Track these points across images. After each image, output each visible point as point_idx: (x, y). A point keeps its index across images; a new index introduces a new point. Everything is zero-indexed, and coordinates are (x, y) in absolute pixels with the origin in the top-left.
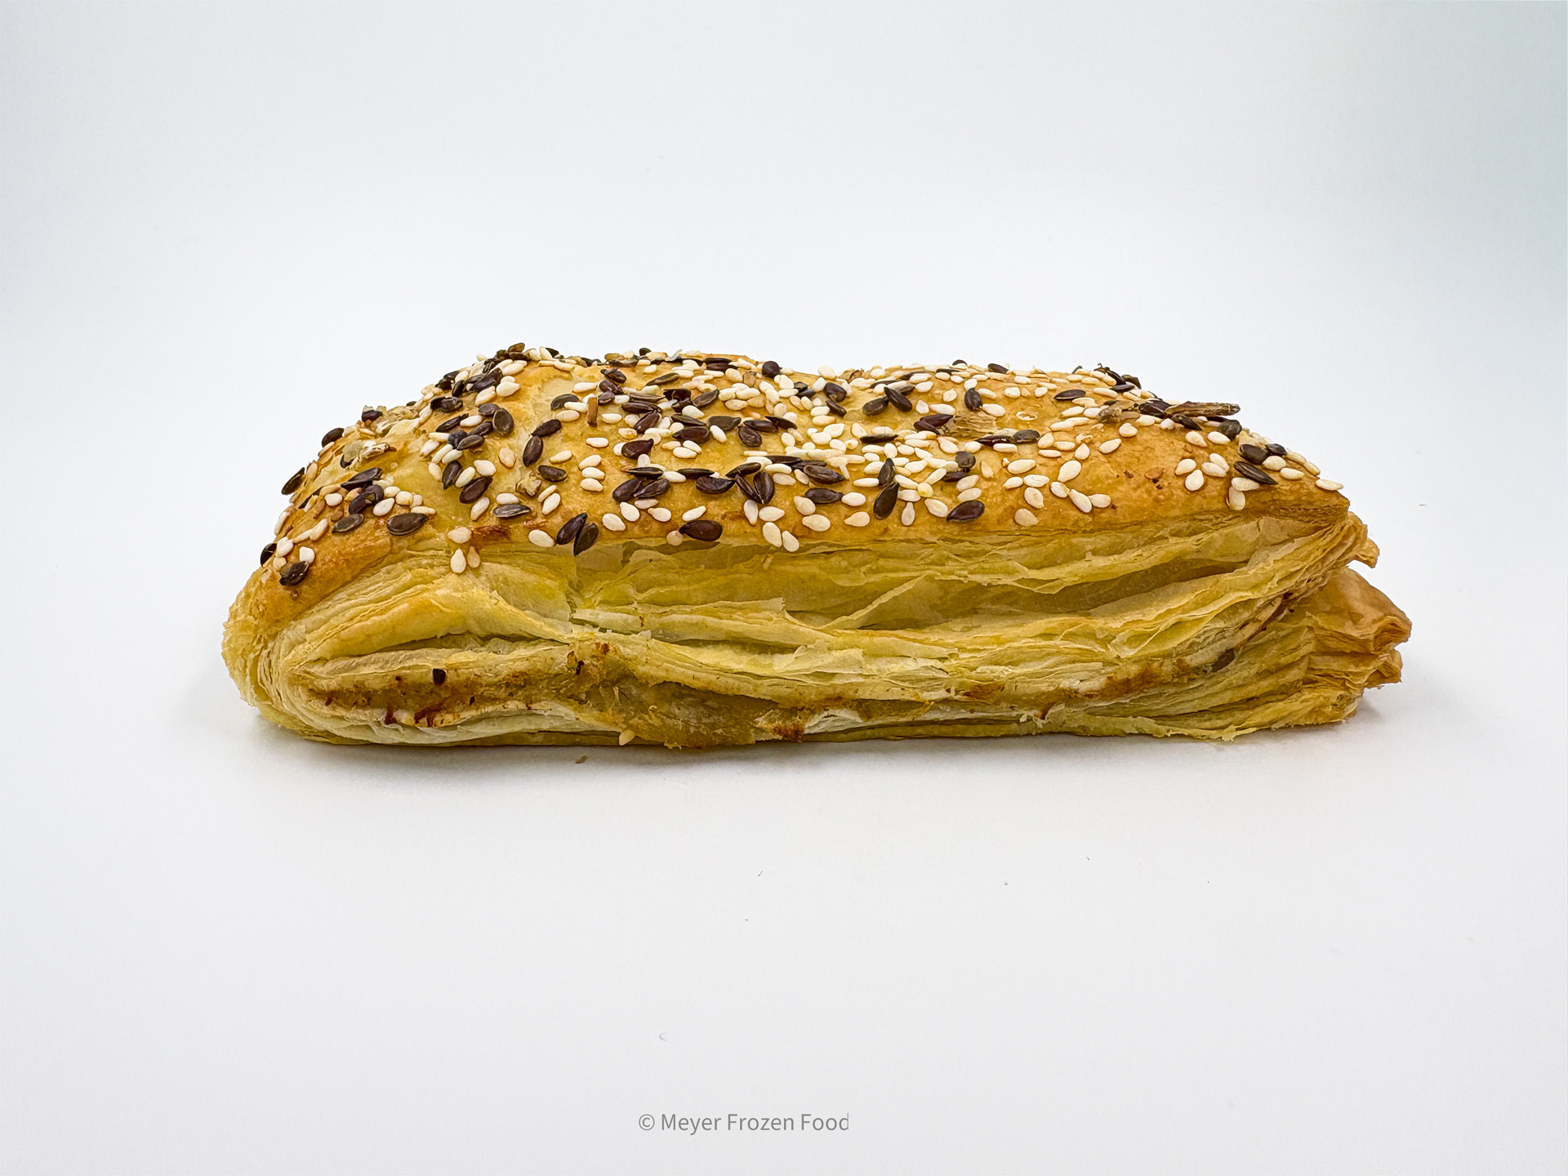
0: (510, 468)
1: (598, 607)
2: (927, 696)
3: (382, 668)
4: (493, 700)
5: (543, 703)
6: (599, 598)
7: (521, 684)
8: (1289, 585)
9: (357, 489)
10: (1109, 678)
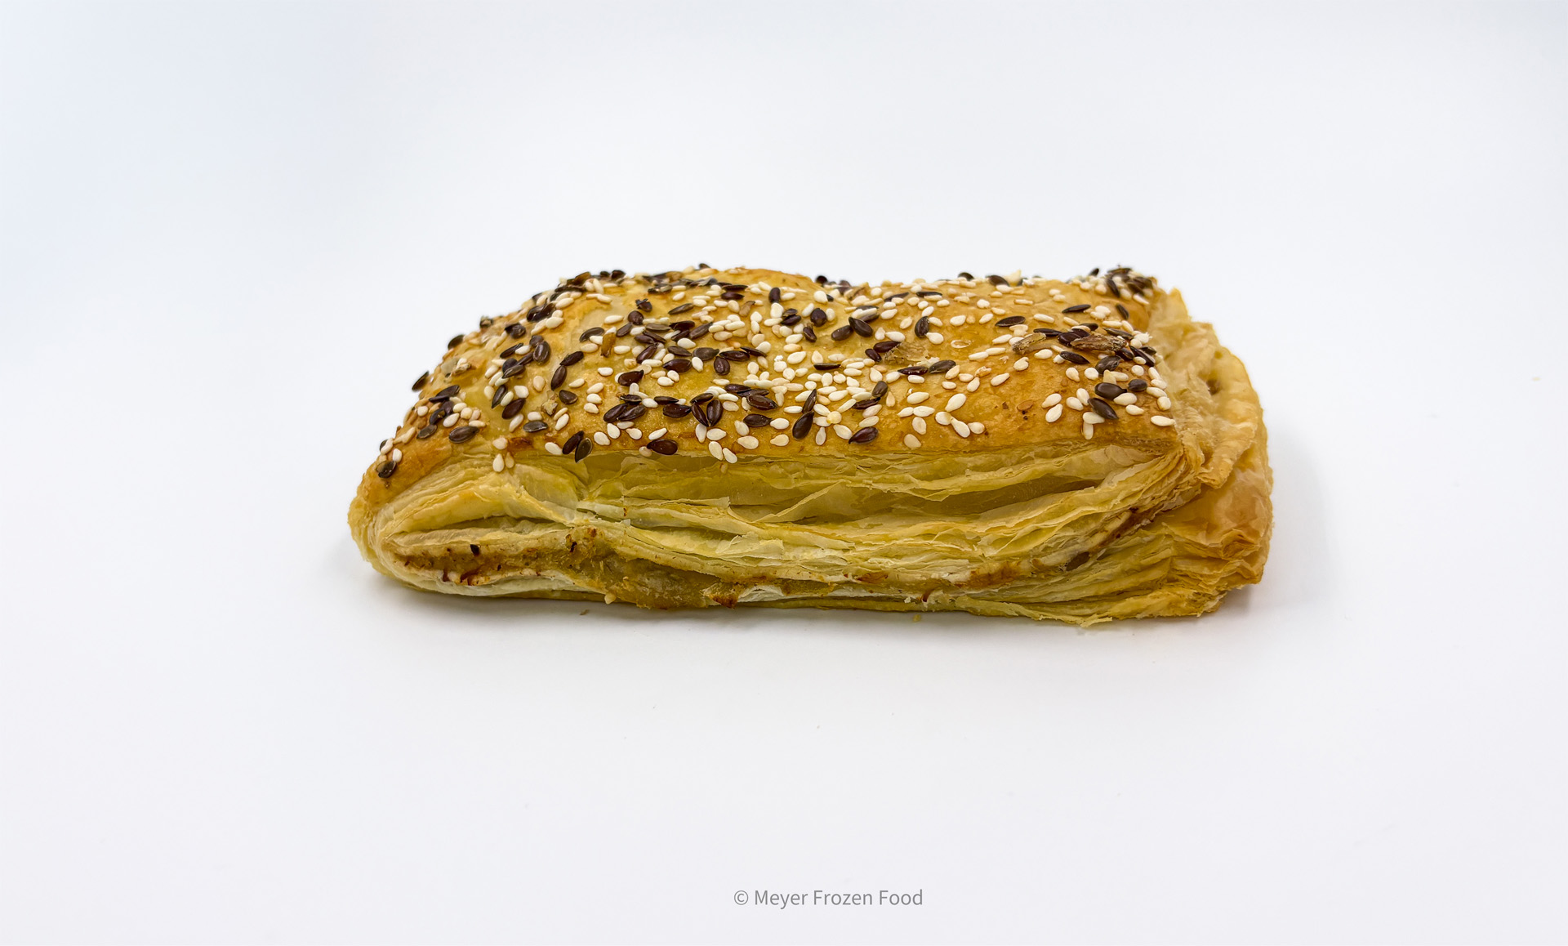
0: (539, 392)
1: (596, 500)
2: (828, 579)
3: (439, 541)
4: (514, 568)
5: (548, 571)
6: (598, 493)
7: (534, 557)
8: (1132, 502)
9: (439, 404)
10: (973, 572)
